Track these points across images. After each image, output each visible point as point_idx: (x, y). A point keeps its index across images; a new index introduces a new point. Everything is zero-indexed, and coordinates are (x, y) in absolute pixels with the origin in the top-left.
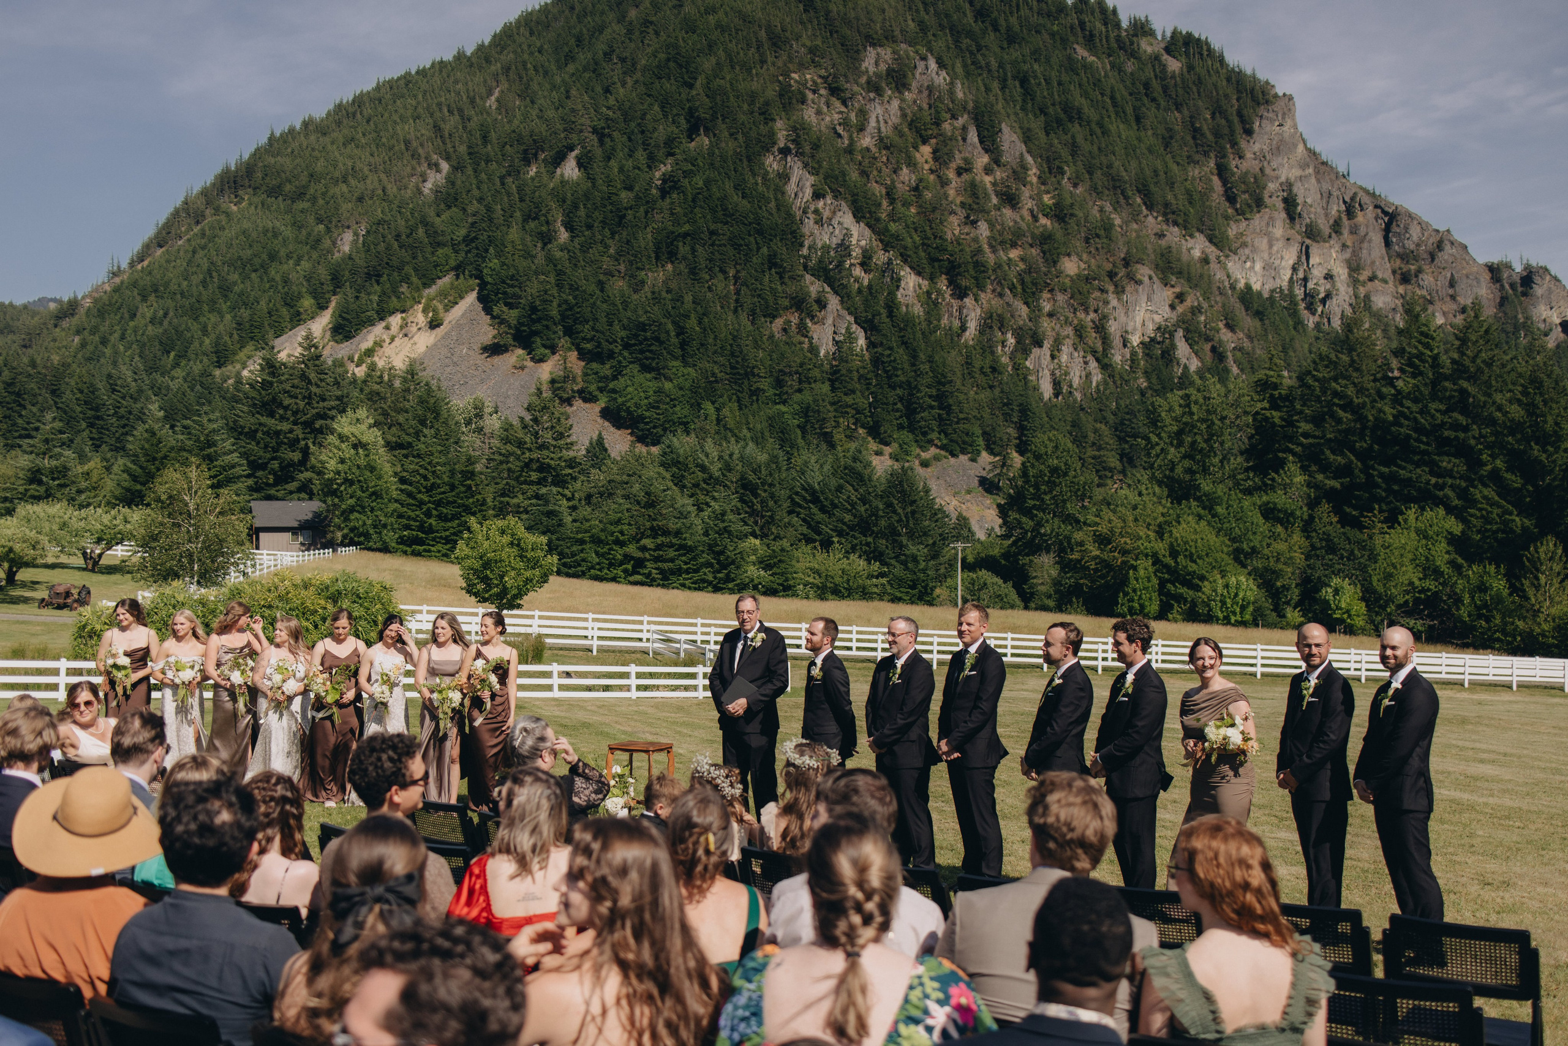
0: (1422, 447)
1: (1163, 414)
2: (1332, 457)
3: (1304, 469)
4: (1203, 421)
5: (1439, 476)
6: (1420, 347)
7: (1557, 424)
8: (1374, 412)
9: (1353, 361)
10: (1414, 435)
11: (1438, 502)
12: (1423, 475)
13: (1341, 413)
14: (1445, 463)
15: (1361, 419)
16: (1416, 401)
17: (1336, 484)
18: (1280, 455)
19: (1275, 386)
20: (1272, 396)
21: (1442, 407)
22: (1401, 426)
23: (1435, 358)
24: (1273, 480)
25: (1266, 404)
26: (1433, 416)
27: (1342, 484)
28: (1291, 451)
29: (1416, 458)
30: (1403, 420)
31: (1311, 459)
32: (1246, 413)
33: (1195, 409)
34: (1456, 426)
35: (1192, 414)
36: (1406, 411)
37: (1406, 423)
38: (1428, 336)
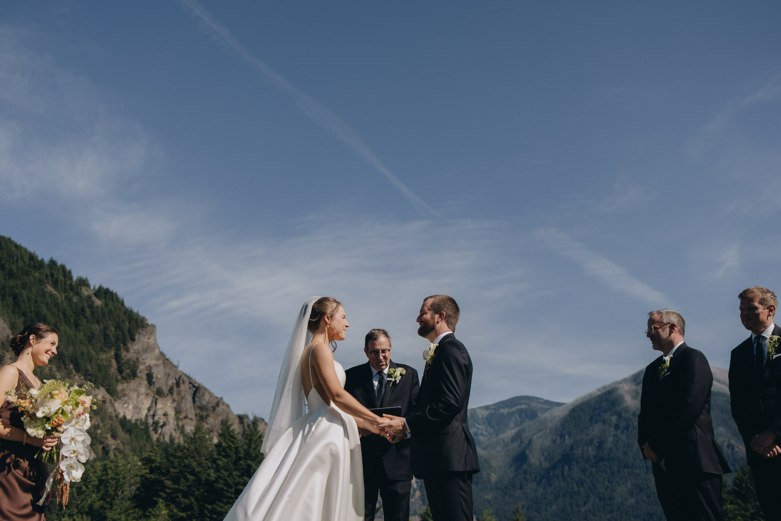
0: (229, 494)
1: (91, 474)
2: (182, 500)
3: (167, 506)
4: (113, 479)
6: (230, 443)
8: (205, 476)
9: (196, 449)
10: (225, 488)
13: (189, 476)
15: (199, 480)
16: (226, 470)
17: (184, 515)
18: (155, 498)
19: (153, 461)
20: (151, 466)
22: (218, 483)
23: (236, 448)
24: (150, 512)
25: (148, 471)
26: (234, 478)
27: (187, 515)
28: (160, 496)
29: (225, 500)
30: (219, 480)
31: (171, 500)
32: (137, 475)
33: (110, 472)
35: (107, 474)
36: (222, 475)
37: (221, 481)
38: (233, 437)
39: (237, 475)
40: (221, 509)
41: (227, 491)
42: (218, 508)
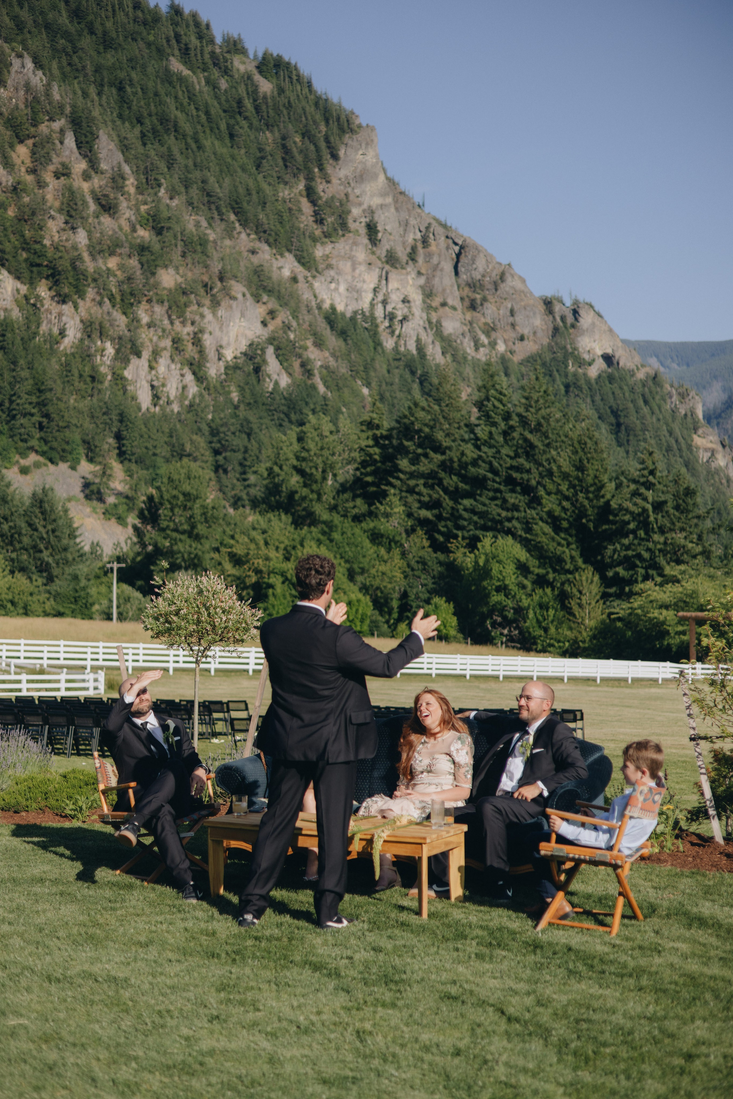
0: (496, 485)
2: (425, 490)
3: (403, 500)
4: (318, 456)
5: (508, 510)
6: (495, 402)
7: (596, 477)
8: (458, 454)
9: (442, 411)
11: (509, 532)
12: (495, 510)
13: (433, 455)
14: (512, 499)
15: (449, 461)
17: (428, 514)
19: (378, 427)
21: (511, 453)
22: (479, 467)
23: (506, 412)
25: (369, 442)
26: (504, 460)
27: (432, 515)
29: (491, 494)
30: (480, 462)
31: (407, 490)
32: (354, 449)
34: (521, 470)
36: (483, 455)
37: (483, 465)
38: (501, 393)
39: (508, 456)
40: (485, 508)
41: (494, 481)
42: (480, 506)
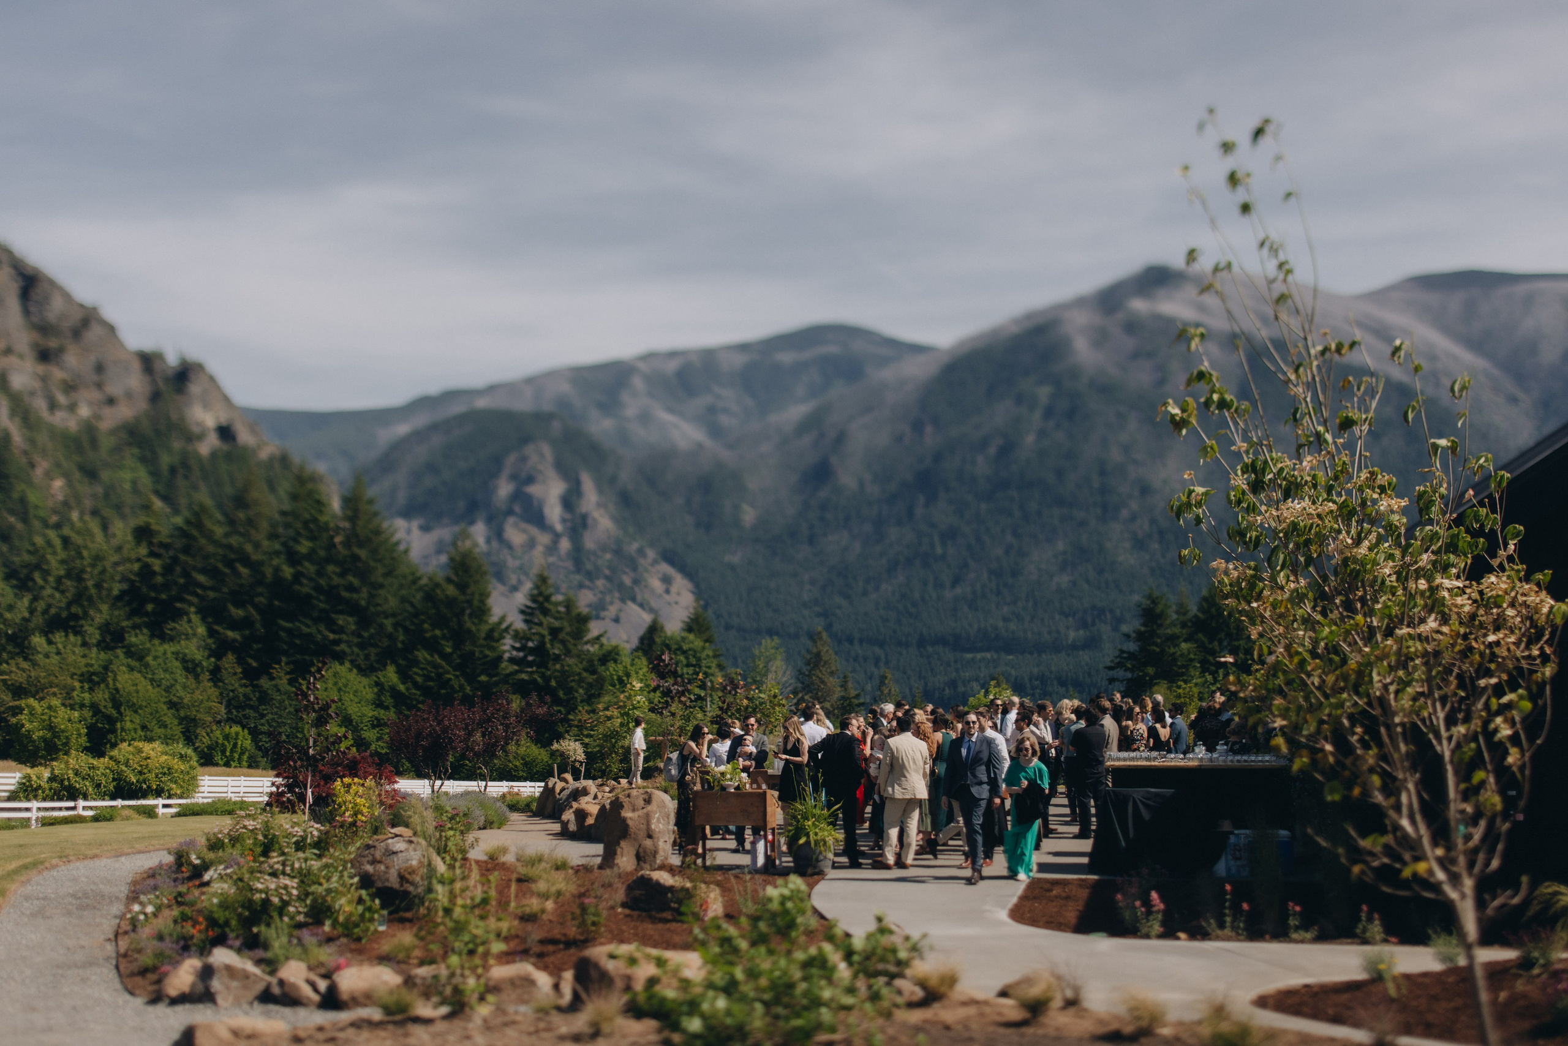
0: (321, 605)
2: (233, 610)
5: (335, 632)
8: (271, 569)
9: (249, 519)
10: (314, 594)
11: (341, 657)
13: (241, 568)
15: (260, 577)
16: (313, 562)
17: (236, 636)
18: (180, 605)
19: (155, 534)
20: (151, 543)
21: (338, 570)
24: (173, 629)
25: (145, 551)
27: (242, 636)
28: (188, 602)
29: (316, 615)
30: (301, 580)
32: (131, 560)
34: (351, 588)
